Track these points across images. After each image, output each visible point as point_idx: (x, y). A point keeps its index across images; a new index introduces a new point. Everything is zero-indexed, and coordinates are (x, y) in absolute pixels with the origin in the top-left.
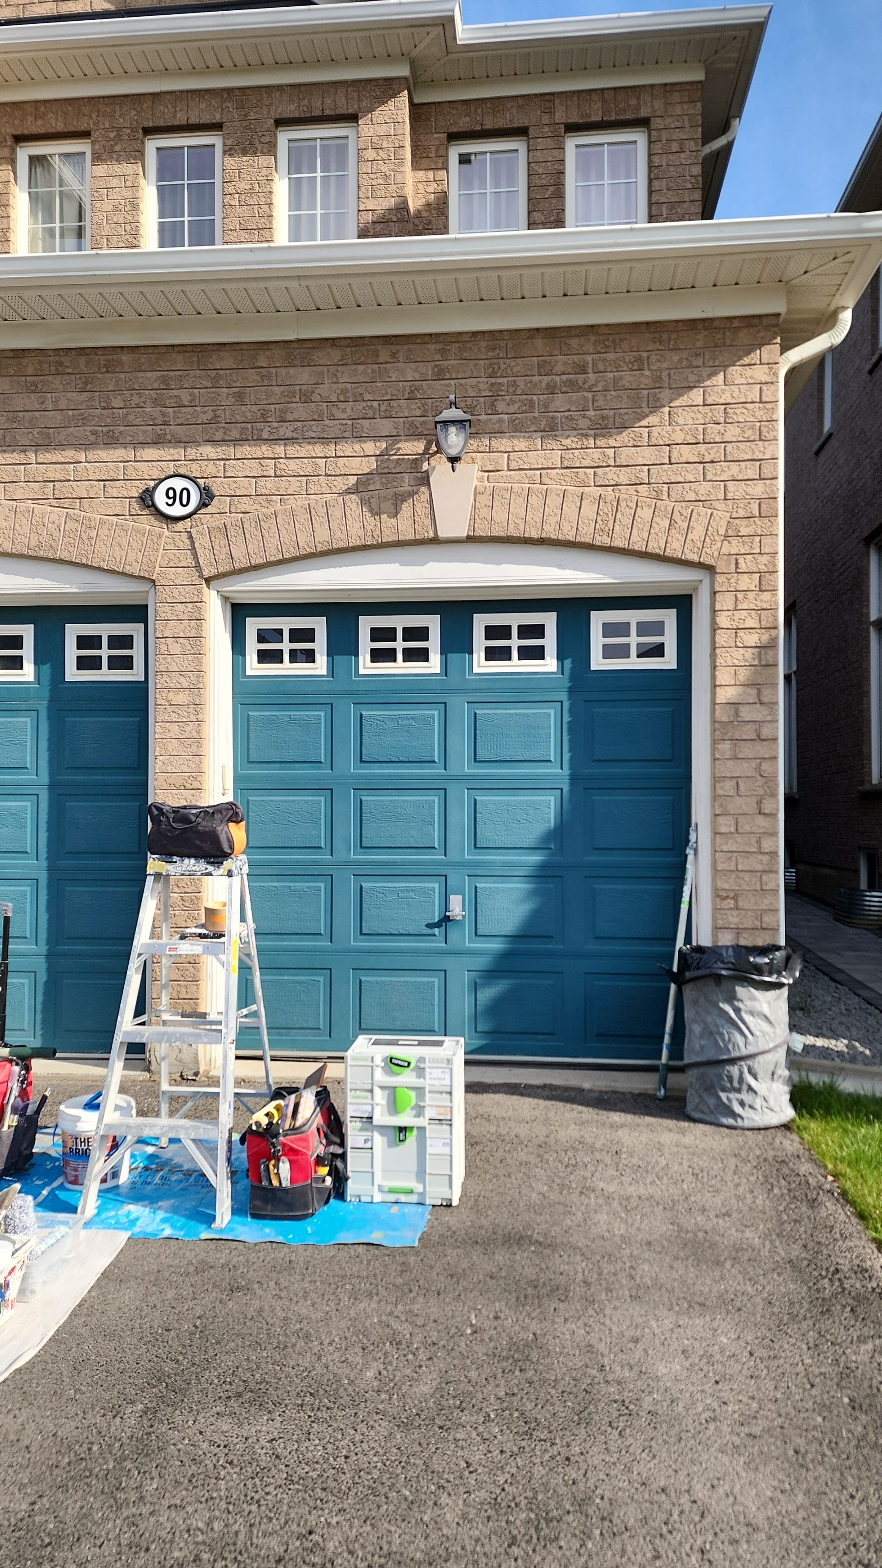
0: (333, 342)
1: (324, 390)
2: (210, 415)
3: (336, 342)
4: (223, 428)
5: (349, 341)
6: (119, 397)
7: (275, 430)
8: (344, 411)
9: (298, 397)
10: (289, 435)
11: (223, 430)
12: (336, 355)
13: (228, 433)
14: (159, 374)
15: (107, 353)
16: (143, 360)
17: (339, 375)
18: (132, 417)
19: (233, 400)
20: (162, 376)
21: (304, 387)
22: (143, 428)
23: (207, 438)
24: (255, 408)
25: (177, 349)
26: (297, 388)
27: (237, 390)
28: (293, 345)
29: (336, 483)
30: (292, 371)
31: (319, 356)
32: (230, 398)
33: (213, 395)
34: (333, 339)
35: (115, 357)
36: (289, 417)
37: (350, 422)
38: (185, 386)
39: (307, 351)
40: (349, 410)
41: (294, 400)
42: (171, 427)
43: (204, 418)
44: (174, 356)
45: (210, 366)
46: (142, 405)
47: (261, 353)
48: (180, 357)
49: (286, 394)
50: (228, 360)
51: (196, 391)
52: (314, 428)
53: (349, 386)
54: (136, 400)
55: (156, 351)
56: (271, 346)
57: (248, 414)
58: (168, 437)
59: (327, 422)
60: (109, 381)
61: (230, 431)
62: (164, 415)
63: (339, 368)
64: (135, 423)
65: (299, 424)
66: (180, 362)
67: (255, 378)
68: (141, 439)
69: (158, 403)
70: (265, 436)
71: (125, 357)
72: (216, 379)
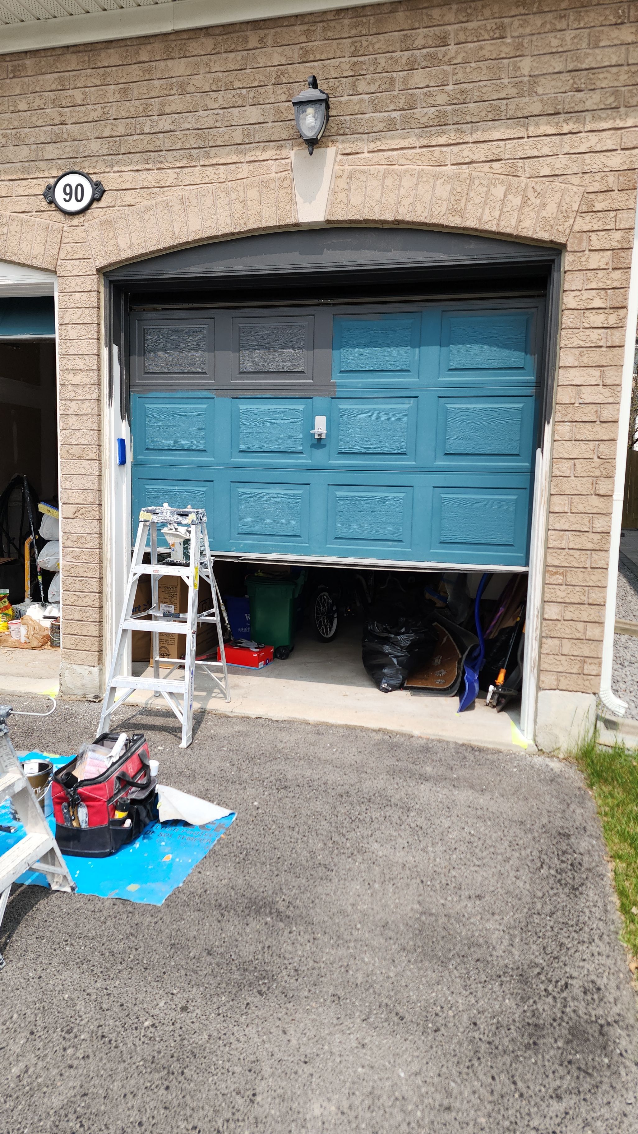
0: (206, 31)
1: (197, 81)
2: (99, 112)
3: (210, 31)
4: (111, 124)
5: (221, 29)
6: (24, 101)
7: (155, 124)
8: (216, 100)
9: (175, 89)
10: (168, 128)
11: (111, 126)
12: (209, 43)
13: (115, 128)
14: (56, 75)
15: (13, 59)
16: (43, 63)
17: (212, 64)
18: (34, 119)
19: (118, 96)
20: (59, 77)
21: (181, 78)
22: (44, 128)
23: (96, 135)
24: (137, 103)
25: (71, 50)
26: (174, 80)
27: (122, 86)
28: (172, 37)
29: (208, 173)
30: (169, 63)
31: (194, 47)
32: (116, 95)
33: (102, 93)
34: (207, 28)
35: (20, 62)
36: (168, 110)
37: (221, 111)
38: (79, 85)
39: (184, 42)
40: (220, 99)
41: (173, 92)
42: (67, 126)
43: (94, 116)
44: (68, 56)
45: (99, 64)
46: (43, 106)
47: (142, 47)
48: (74, 57)
49: (165, 87)
50: (113, 57)
51: (87, 90)
52: (189, 120)
53: (220, 74)
54: (38, 102)
55: (54, 53)
56: (152, 40)
57: (132, 109)
58: (65, 136)
59: (201, 113)
60: (15, 85)
61: (117, 127)
62: (61, 115)
63: (212, 57)
64: (37, 124)
65: (176, 115)
66: (73, 61)
67: (137, 73)
68: (43, 139)
69: (56, 103)
70: (147, 130)
71: (28, 62)
72: (104, 76)
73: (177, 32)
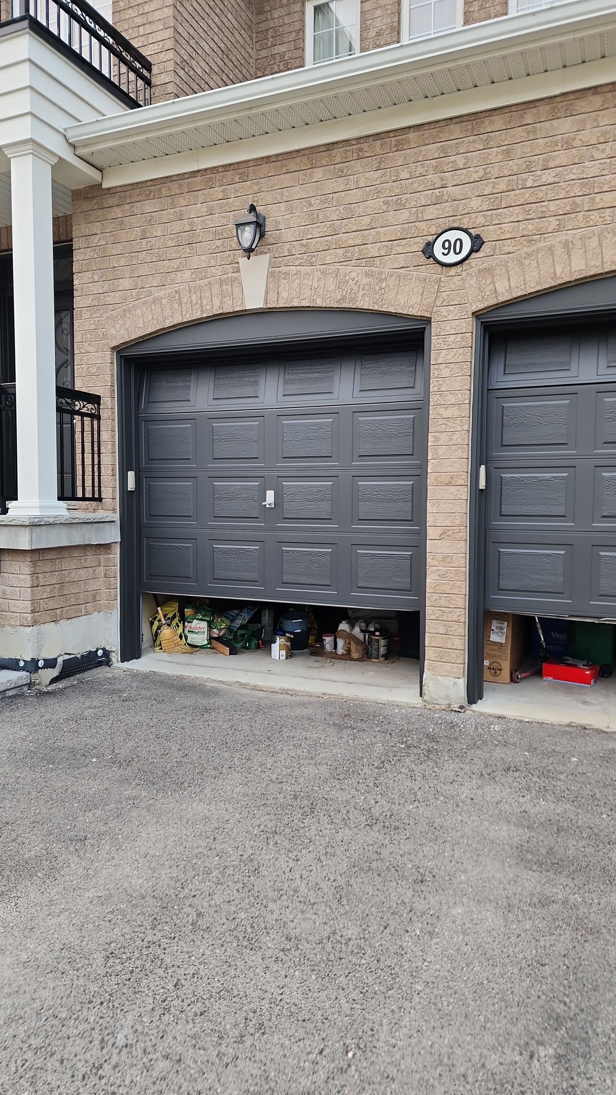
0: (595, 90)
1: (584, 136)
2: (481, 173)
3: (598, 90)
4: (492, 182)
5: (611, 87)
6: (406, 170)
7: (538, 178)
8: (603, 151)
9: (560, 145)
10: (551, 180)
11: (492, 185)
12: (597, 101)
13: (496, 186)
14: (439, 145)
15: (397, 134)
16: (426, 135)
17: (599, 119)
18: (415, 185)
19: (501, 157)
20: (441, 146)
21: (567, 135)
22: (425, 193)
23: (478, 193)
24: (521, 161)
25: (454, 121)
26: (560, 137)
27: (505, 148)
28: (558, 99)
29: (593, 217)
30: (555, 123)
31: (581, 105)
32: (499, 156)
33: (484, 156)
34: (595, 87)
35: (403, 137)
36: (552, 164)
37: (608, 161)
38: (461, 151)
39: (570, 102)
40: (608, 149)
41: (557, 148)
42: (447, 189)
43: (476, 177)
44: (452, 127)
45: (483, 131)
46: (425, 173)
47: (527, 111)
48: (457, 127)
49: (549, 144)
50: (498, 122)
51: (469, 154)
52: (574, 171)
53: (609, 127)
54: (420, 170)
55: (437, 126)
56: (537, 104)
57: (515, 168)
58: (445, 197)
59: (587, 164)
60: (398, 158)
61: (498, 184)
62: (442, 179)
63: (600, 113)
64: (418, 190)
65: (560, 169)
66: (456, 130)
67: (522, 135)
68: (423, 203)
69: (438, 170)
70: (529, 184)
71: (412, 136)
72: (487, 141)
73: (563, 94)
